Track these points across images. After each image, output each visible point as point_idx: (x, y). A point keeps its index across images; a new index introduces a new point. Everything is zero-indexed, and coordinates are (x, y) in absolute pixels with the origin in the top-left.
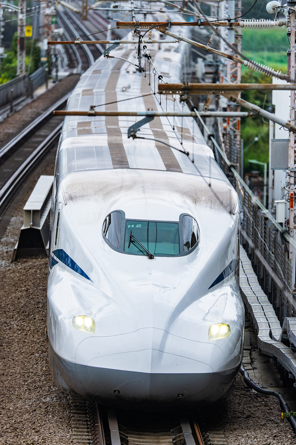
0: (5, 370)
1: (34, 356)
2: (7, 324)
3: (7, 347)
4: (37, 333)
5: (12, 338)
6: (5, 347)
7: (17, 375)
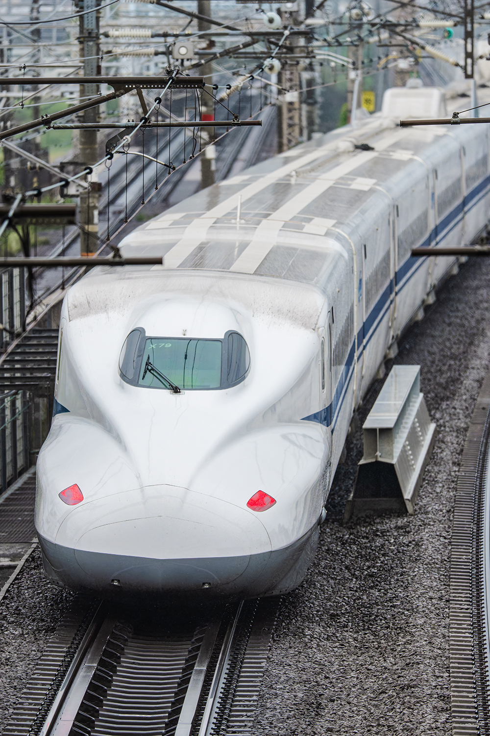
0: (335, 721)
1: (387, 695)
2: (337, 637)
3: (337, 679)
4: (392, 654)
5: (347, 663)
6: (334, 680)
7: (356, 731)
